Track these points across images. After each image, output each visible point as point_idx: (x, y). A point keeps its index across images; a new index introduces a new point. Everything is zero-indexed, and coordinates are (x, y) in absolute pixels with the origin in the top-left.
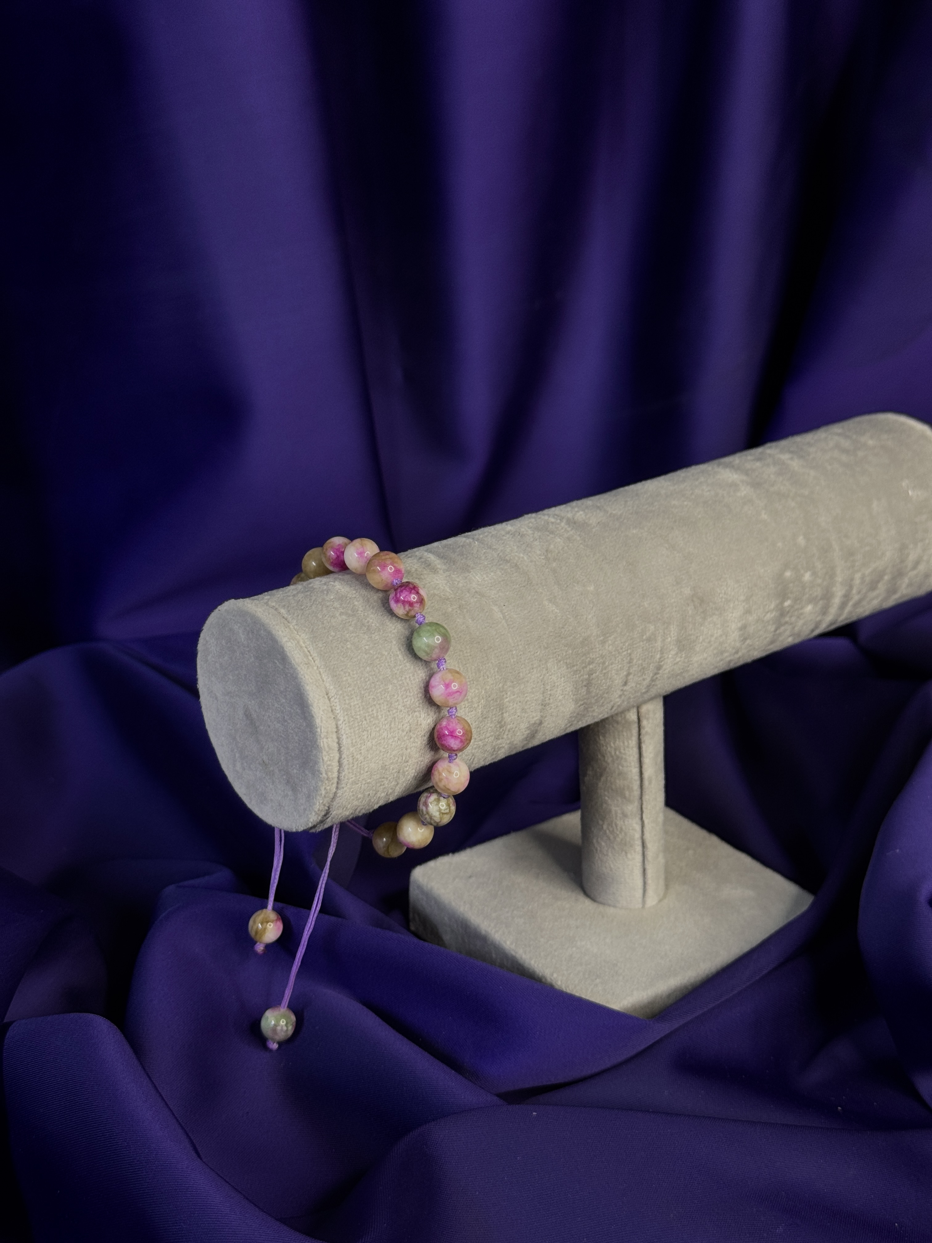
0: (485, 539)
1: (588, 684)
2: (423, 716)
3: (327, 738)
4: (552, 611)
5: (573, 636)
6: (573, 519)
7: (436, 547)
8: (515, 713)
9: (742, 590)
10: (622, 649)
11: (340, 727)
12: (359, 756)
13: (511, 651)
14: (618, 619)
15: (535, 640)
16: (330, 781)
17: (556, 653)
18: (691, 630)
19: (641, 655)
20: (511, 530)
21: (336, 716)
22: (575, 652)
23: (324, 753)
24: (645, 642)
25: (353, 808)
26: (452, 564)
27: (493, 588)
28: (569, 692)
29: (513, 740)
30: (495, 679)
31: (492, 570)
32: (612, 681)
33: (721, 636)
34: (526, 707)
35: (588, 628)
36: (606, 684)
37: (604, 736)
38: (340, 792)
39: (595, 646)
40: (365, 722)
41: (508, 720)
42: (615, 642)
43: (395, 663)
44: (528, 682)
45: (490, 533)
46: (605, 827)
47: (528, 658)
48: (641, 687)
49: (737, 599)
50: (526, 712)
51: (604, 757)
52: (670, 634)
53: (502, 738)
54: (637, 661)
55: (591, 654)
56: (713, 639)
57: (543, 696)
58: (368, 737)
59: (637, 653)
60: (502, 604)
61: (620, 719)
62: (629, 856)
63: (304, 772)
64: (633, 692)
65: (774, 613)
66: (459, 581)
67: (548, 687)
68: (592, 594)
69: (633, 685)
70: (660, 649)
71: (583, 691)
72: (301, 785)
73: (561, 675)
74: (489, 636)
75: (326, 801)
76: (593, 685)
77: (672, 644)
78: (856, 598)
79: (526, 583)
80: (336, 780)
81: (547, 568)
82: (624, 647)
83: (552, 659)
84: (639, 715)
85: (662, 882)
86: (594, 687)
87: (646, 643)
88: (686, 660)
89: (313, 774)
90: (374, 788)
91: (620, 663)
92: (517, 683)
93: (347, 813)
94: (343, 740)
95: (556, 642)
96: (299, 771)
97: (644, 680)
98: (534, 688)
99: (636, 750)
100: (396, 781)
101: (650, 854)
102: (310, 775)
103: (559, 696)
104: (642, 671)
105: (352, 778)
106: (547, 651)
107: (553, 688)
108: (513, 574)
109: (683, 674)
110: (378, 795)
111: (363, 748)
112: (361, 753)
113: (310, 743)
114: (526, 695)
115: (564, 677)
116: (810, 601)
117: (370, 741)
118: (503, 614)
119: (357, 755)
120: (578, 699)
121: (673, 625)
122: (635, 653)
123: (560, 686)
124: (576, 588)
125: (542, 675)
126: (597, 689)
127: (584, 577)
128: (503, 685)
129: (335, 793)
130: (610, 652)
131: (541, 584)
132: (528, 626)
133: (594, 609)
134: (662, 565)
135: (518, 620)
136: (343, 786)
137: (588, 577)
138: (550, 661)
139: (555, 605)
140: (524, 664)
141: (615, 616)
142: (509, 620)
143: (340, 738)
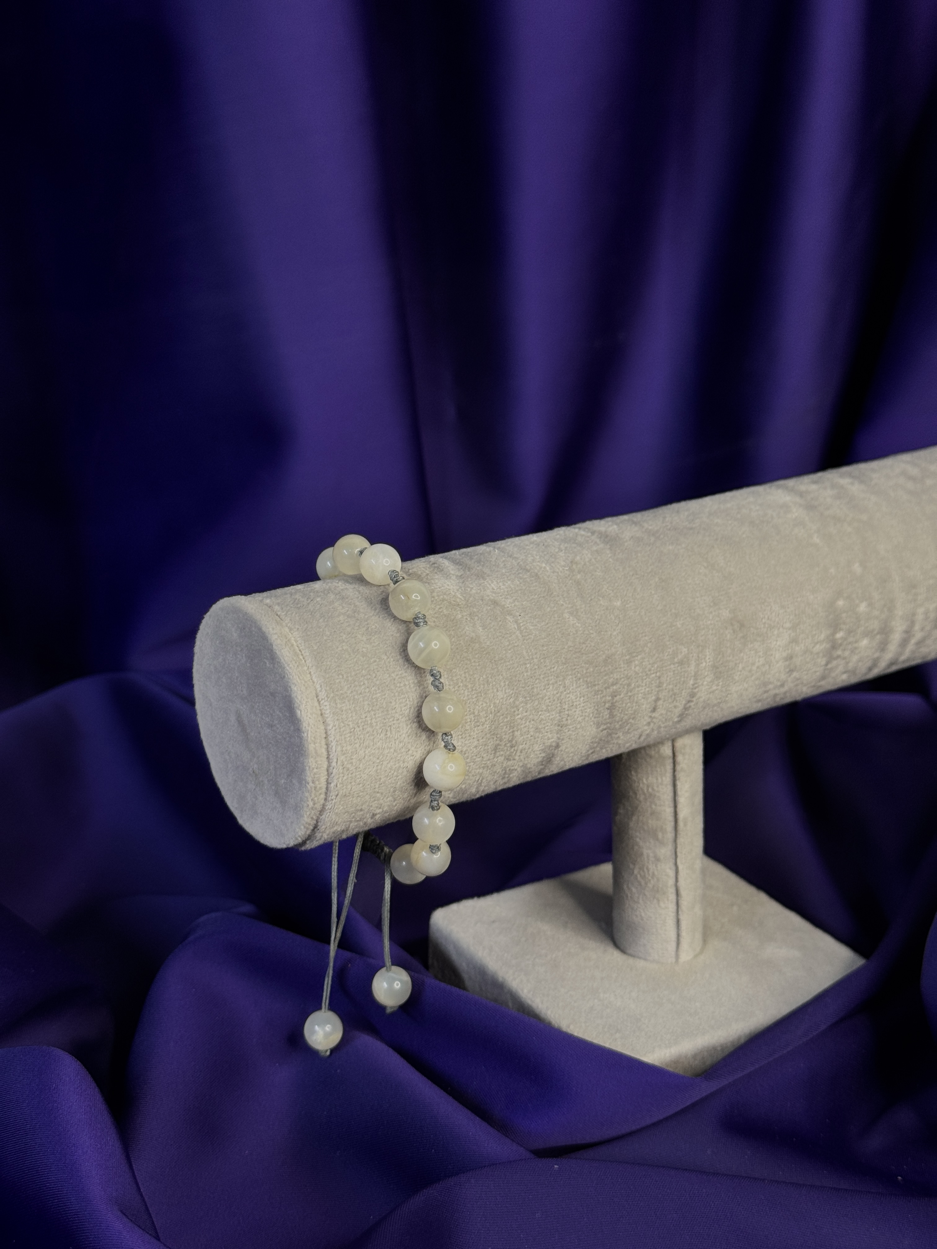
0: (507, 548)
1: (612, 708)
3: (315, 744)
4: (573, 625)
5: (595, 652)
6: (606, 533)
7: (455, 554)
8: (527, 733)
9: (788, 617)
10: (650, 670)
11: (329, 733)
12: (349, 766)
13: (525, 664)
14: (646, 638)
15: (552, 654)
16: (318, 792)
17: (575, 669)
18: (730, 656)
19: (672, 679)
20: (536, 541)
21: (326, 721)
22: (597, 670)
23: (311, 760)
24: (677, 665)
26: (467, 570)
27: (508, 596)
28: (589, 714)
29: (526, 762)
30: (506, 693)
31: (509, 578)
32: (639, 706)
33: (763, 665)
34: (540, 727)
35: (613, 646)
36: (632, 707)
37: (636, 772)
38: (328, 806)
39: (619, 665)
40: (358, 729)
41: (520, 740)
42: (642, 662)
44: (542, 698)
46: (636, 872)
47: (543, 672)
48: (673, 716)
49: (782, 626)
50: (540, 732)
51: (636, 794)
52: (705, 658)
53: (514, 759)
54: (667, 686)
55: (615, 675)
56: (754, 668)
57: (560, 716)
58: (360, 746)
59: (667, 676)
60: (518, 614)
61: (653, 753)
62: (662, 904)
63: (291, 781)
64: (664, 720)
65: (824, 645)
66: (472, 588)
67: (566, 707)
68: (618, 609)
69: (664, 712)
70: (693, 674)
71: (606, 713)
72: (289, 796)
73: (580, 694)
74: (501, 647)
75: (314, 813)
76: (617, 708)
77: (707, 669)
78: (919, 636)
79: (546, 593)
80: (324, 790)
81: (571, 579)
82: (653, 669)
83: (571, 677)
84: (674, 749)
85: (698, 936)
86: (619, 711)
88: (724, 689)
89: (300, 783)
91: (647, 686)
92: (530, 699)
93: (339, 828)
94: (332, 746)
95: (576, 658)
96: (287, 780)
97: (675, 707)
98: (548, 706)
99: (670, 788)
101: (685, 904)
102: (297, 784)
103: (578, 717)
104: (673, 697)
105: (342, 789)
106: (565, 666)
107: (571, 708)
108: (532, 583)
109: (721, 705)
111: (354, 757)
112: (352, 763)
113: (297, 749)
114: (540, 713)
115: (584, 696)
116: (866, 634)
117: (363, 750)
118: (518, 624)
119: (348, 764)
120: (600, 722)
121: (709, 648)
122: (665, 676)
123: (579, 706)
124: (602, 602)
125: (558, 692)
126: (621, 713)
127: (611, 592)
128: (515, 699)
129: (323, 805)
130: (637, 673)
131: (563, 595)
132: (545, 638)
133: (620, 625)
134: (699, 584)
135: (534, 632)
136: (332, 798)
137: (615, 591)
138: (568, 678)
139: (576, 618)
140: (539, 679)
141: (644, 634)
142: (524, 631)
143: (330, 744)
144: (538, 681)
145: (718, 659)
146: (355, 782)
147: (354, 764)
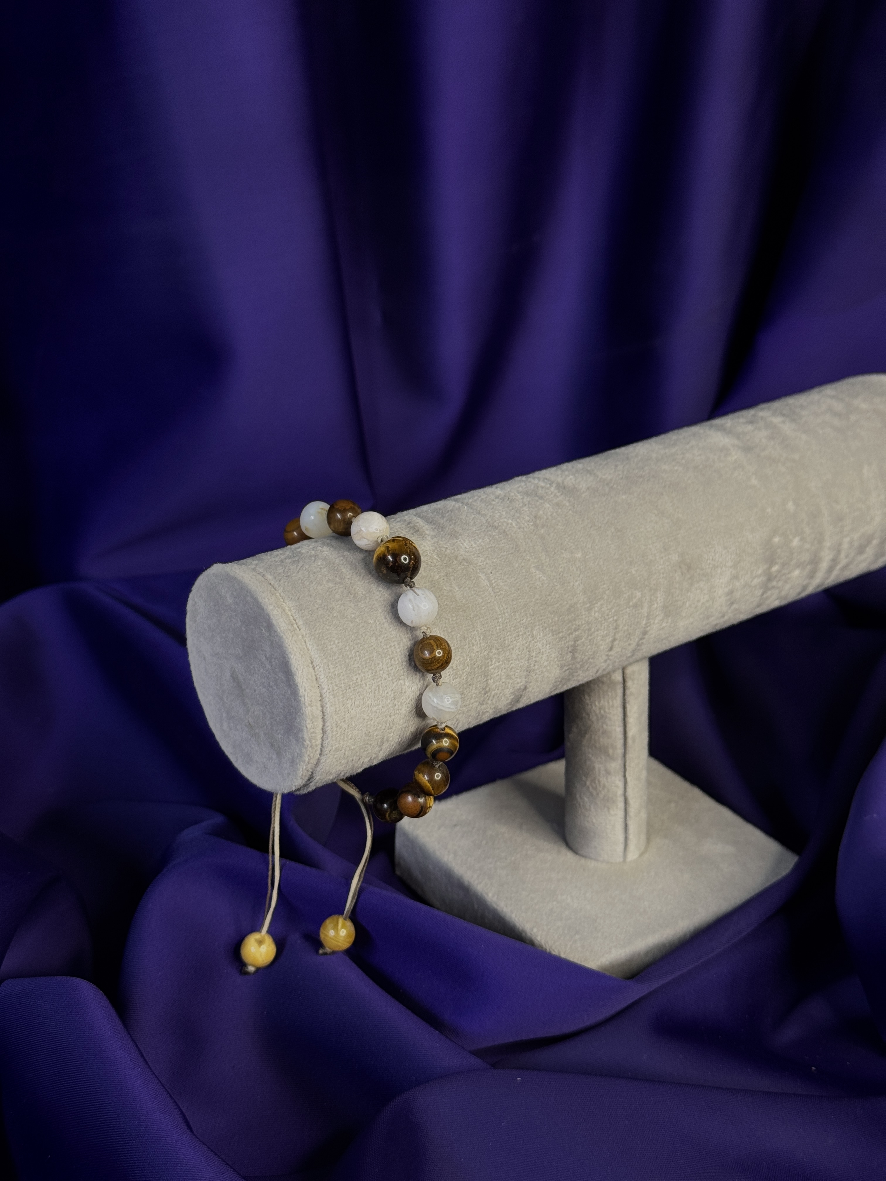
0: (475, 504)
1: (574, 650)
2: (408, 684)
3: (311, 706)
4: (539, 578)
5: (560, 603)
6: (563, 483)
7: (426, 511)
8: (499, 680)
9: (730, 557)
10: (608, 615)
11: (324, 696)
12: (342, 724)
13: (498, 619)
14: (605, 586)
15: (521, 607)
16: (314, 748)
17: (541, 620)
18: (678, 596)
19: (628, 621)
20: (500, 495)
21: (321, 685)
22: (561, 619)
23: (308, 721)
24: (631, 609)
25: (337, 773)
26: (440, 530)
27: (480, 555)
28: (554, 658)
29: (497, 704)
30: (480, 646)
31: (480, 536)
32: (598, 647)
33: (707, 601)
34: (511, 674)
35: (575, 595)
36: (592, 649)
37: (589, 696)
38: (323, 759)
39: (581, 613)
40: (349, 691)
41: (493, 687)
42: (601, 608)
43: (381, 631)
44: (513, 649)
45: (480, 497)
46: (588, 783)
47: (514, 625)
48: (627, 652)
49: (725, 565)
50: (511, 678)
51: (588, 715)
52: (656, 600)
53: (487, 703)
54: (623, 627)
55: (577, 622)
56: (700, 604)
57: (528, 663)
58: (352, 705)
59: (623, 619)
60: (489, 572)
61: (605, 679)
62: (612, 812)
63: (288, 738)
64: (619, 656)
65: (761, 578)
66: (447, 548)
67: (534, 654)
68: (579, 561)
69: (619, 650)
70: (646, 614)
71: (568, 657)
72: (285, 750)
73: (547, 641)
74: (475, 604)
75: (309, 767)
76: (579, 651)
77: (658, 610)
78: (843, 562)
79: (514, 550)
80: (319, 746)
81: (535, 535)
82: (611, 613)
83: (538, 627)
84: (625, 676)
85: (643, 837)
86: (580, 653)
87: (633, 609)
88: (672, 625)
89: (297, 741)
90: (358, 754)
91: (605, 629)
92: (502, 650)
93: (331, 777)
94: (327, 708)
95: (542, 610)
96: (284, 736)
97: (629, 645)
98: (519, 655)
99: (620, 710)
100: (380, 746)
101: (632, 811)
102: (294, 741)
103: (544, 662)
104: (628, 636)
105: (335, 745)
106: (533, 618)
107: (538, 655)
108: (501, 541)
109: (670, 637)
110: (362, 760)
111: (347, 716)
112: (345, 721)
113: (294, 711)
114: (511, 662)
115: (550, 644)
116: (798, 566)
117: (354, 709)
118: (490, 581)
119: (341, 722)
120: (563, 665)
121: (660, 591)
122: (621, 619)
123: (545, 653)
124: (564, 555)
125: (527, 642)
126: (582, 655)
127: (572, 544)
128: (489, 652)
129: (318, 759)
130: (596, 619)
131: (529, 551)
132: (514, 593)
133: (581, 576)
134: (651, 531)
135: (504, 588)
136: (326, 752)
137: (576, 544)
138: (536, 628)
139: (542, 572)
140: (510, 631)
141: (602, 583)
142: (496, 587)
143: (324, 706)
144: (509, 633)
145: (668, 600)
146: (348, 736)
147: (347, 722)
